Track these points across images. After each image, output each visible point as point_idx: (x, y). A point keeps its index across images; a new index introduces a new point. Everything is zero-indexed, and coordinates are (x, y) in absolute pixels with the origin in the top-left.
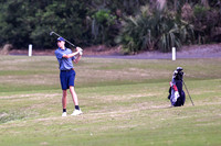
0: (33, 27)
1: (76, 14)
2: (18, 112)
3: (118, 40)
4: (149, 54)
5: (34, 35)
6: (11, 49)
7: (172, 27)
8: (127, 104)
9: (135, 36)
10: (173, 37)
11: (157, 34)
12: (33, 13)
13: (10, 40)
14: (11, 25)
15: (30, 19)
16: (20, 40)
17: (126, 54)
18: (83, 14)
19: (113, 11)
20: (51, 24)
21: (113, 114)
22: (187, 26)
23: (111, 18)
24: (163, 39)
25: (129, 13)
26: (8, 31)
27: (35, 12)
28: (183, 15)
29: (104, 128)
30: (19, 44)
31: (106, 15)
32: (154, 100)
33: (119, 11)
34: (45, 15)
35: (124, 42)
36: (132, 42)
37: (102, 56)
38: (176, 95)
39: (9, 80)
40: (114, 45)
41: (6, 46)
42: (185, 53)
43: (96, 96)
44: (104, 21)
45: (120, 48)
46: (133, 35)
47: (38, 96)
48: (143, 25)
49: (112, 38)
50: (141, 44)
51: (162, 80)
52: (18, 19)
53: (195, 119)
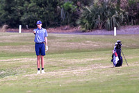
0: (22, 13)
1: (50, 5)
2: (12, 70)
3: (78, 22)
4: (99, 32)
5: (22, 18)
6: (7, 28)
7: (114, 13)
8: (84, 65)
9: (90, 19)
10: (114, 20)
11: (104, 18)
12: (22, 4)
13: (7, 22)
14: (7, 12)
15: (20, 8)
16: (14, 22)
17: (84, 31)
18: (55, 5)
19: (75, 3)
20: (34, 11)
21: (75, 72)
22: (124, 13)
23: (74, 8)
24: (108, 21)
25: (86, 4)
26: (5, 16)
27: (23, 3)
28: (121, 5)
29: (69, 81)
30: (13, 25)
31: (71, 5)
32: (102, 62)
33: (79, 3)
34: (30, 5)
35: (82, 24)
36: (87, 24)
37: (68, 33)
38: (117, 59)
39: (6, 49)
40: (75, 25)
41: (4, 26)
42: (122, 31)
43: (64, 60)
44: (69, 10)
45: (79, 28)
46: (88, 19)
47: (25, 60)
48: (94, 12)
49: (74, 21)
50: (94, 24)
51: (107, 49)
52: (12, 8)
53: (129, 75)
